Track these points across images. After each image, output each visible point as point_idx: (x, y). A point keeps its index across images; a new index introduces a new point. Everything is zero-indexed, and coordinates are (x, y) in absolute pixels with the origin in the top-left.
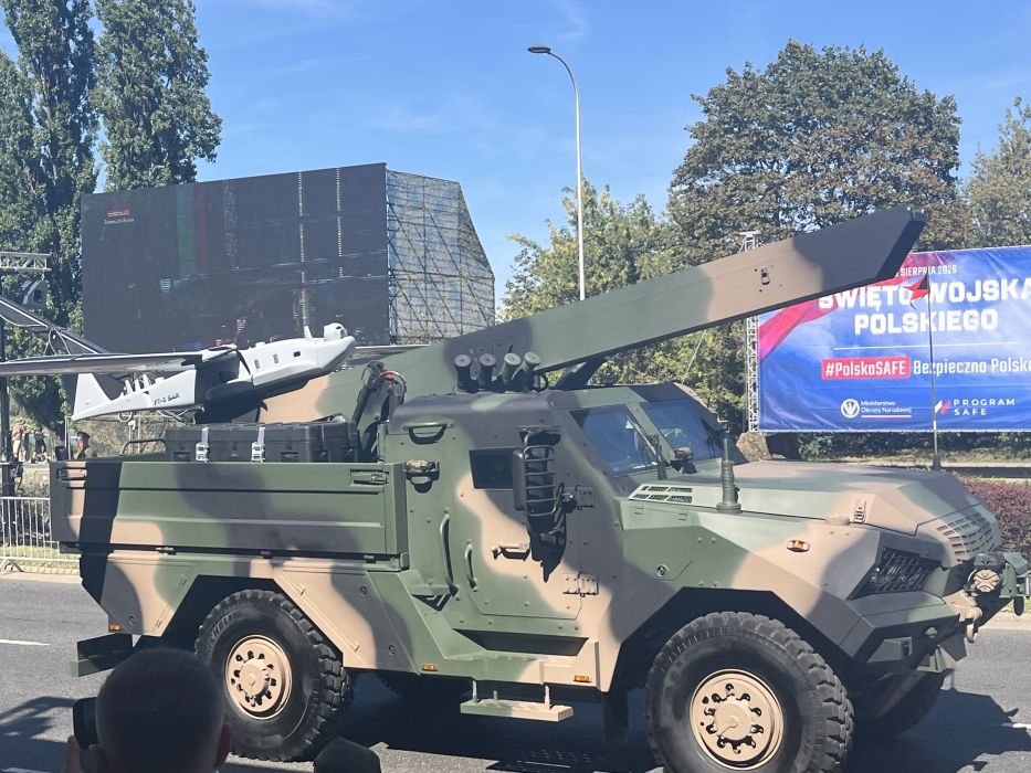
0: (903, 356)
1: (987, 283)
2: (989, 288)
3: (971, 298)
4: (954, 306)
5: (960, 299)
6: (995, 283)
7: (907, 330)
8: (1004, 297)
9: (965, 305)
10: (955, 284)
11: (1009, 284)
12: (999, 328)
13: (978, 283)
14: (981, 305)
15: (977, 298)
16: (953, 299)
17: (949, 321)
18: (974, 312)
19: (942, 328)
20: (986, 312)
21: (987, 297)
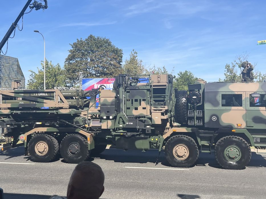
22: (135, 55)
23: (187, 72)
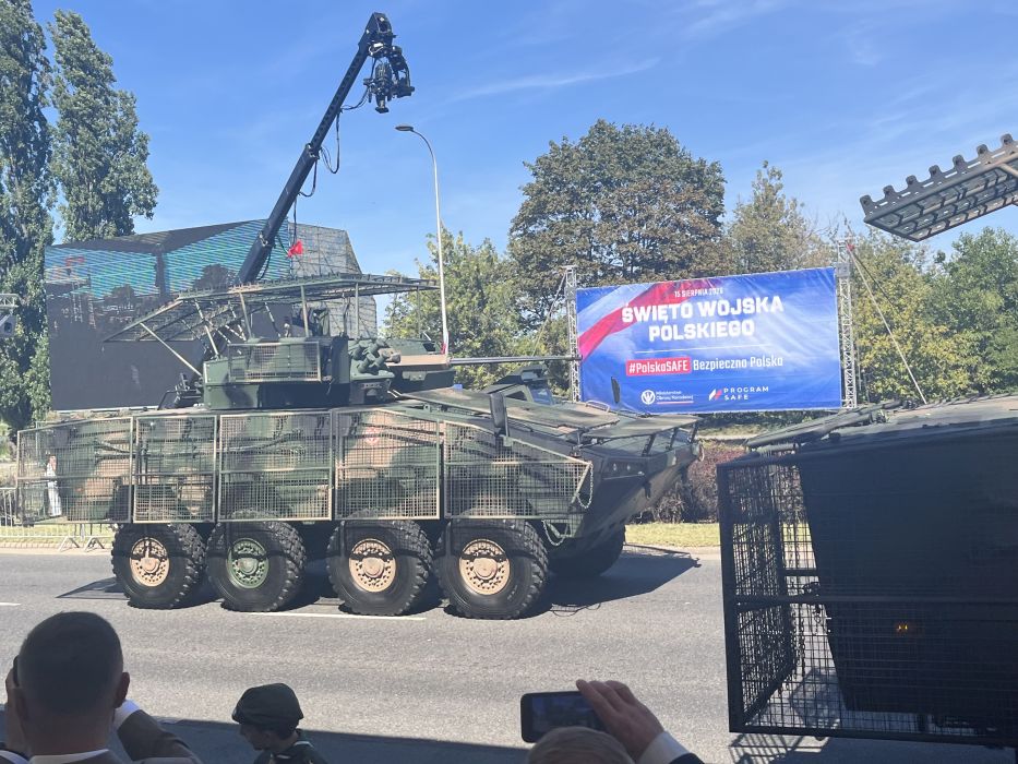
0: (685, 356)
1: (745, 301)
2: (747, 304)
3: (734, 312)
4: (722, 318)
5: (726, 313)
6: (751, 300)
7: (688, 337)
8: (758, 311)
9: (729, 318)
10: (722, 302)
11: (762, 300)
12: (755, 335)
13: (739, 301)
14: (742, 317)
15: (738, 312)
16: (721, 313)
17: (719, 329)
18: (737, 323)
19: (713, 335)
20: (745, 322)
21: (746, 311)
22: (774, 182)
23: (992, 232)
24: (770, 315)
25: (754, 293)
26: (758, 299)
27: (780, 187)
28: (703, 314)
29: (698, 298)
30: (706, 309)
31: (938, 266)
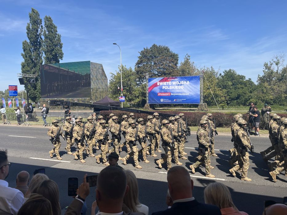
0: (170, 92)
2: (182, 82)
3: (179, 84)
4: (177, 85)
5: (178, 84)
6: (183, 82)
7: (170, 89)
8: (184, 84)
9: (179, 85)
10: (177, 82)
12: (183, 88)
14: (181, 85)
15: (180, 84)
16: (177, 84)
17: (176, 87)
18: (180, 86)
19: (175, 88)
21: (182, 84)
22: (188, 58)
23: (231, 70)
24: (187, 85)
25: (184, 80)
26: (184, 81)
27: (190, 59)
28: (173, 84)
29: (173, 81)
30: (174, 83)
31: (220, 76)
